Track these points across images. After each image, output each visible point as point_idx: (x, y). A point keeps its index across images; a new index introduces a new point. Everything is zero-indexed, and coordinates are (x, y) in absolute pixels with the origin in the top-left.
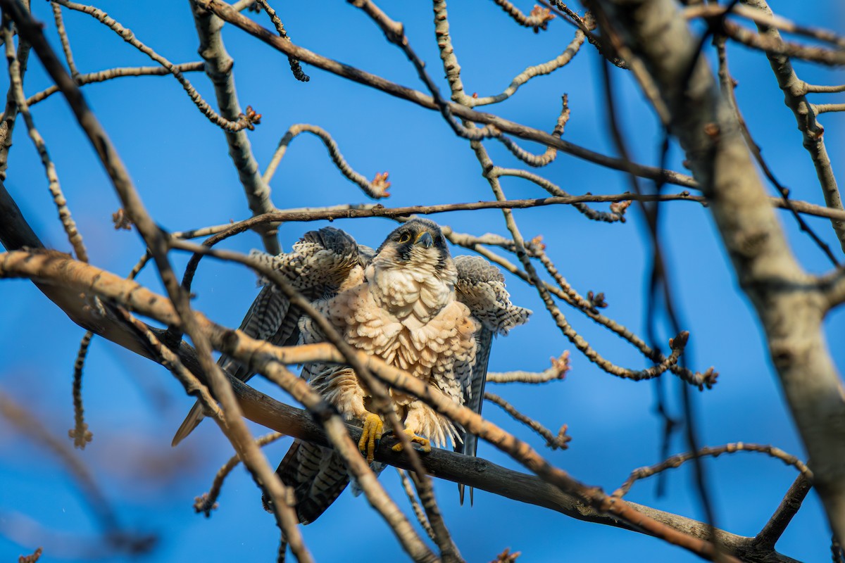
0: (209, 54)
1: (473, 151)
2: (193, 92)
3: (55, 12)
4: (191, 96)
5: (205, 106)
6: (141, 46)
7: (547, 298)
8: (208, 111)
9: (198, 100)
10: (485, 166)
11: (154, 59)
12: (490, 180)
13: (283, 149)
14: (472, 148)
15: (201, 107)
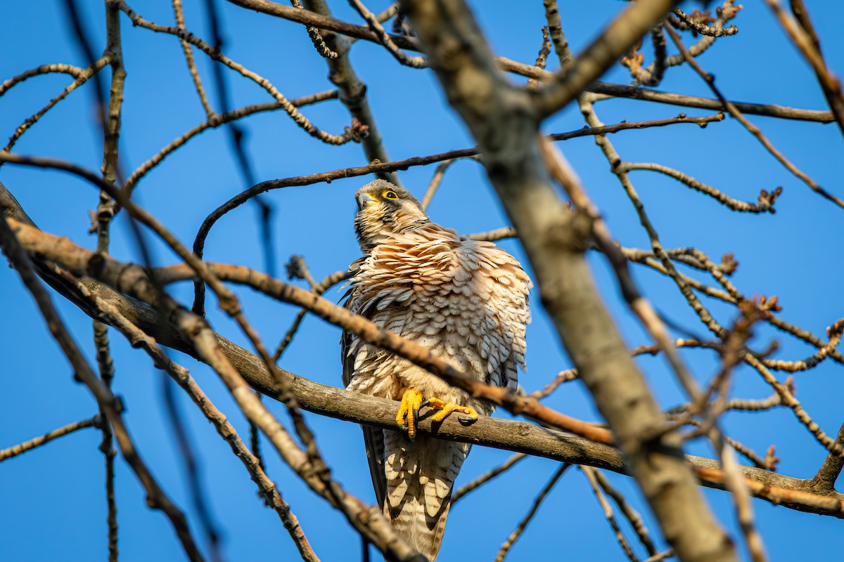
0: (339, 79)
1: (599, 148)
2: (289, 106)
3: (186, 53)
4: (287, 110)
5: (303, 120)
6: (230, 63)
7: (688, 293)
8: (306, 125)
9: (294, 114)
10: (612, 162)
11: (244, 75)
12: (620, 176)
13: (438, 177)
14: (597, 144)
15: (298, 121)
